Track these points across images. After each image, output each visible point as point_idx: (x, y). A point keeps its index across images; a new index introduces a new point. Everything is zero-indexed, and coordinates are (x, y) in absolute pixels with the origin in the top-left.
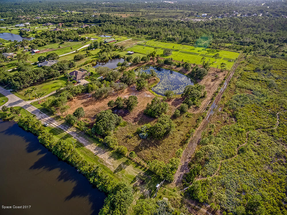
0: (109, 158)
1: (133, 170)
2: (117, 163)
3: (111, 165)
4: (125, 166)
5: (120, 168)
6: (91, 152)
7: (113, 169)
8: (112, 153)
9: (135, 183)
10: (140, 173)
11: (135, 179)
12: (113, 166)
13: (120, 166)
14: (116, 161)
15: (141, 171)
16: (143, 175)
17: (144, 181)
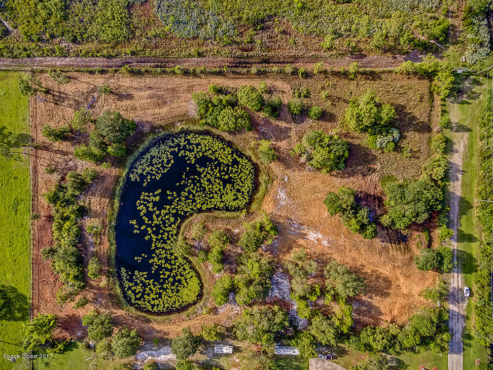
0: (457, 152)
1: (452, 112)
2: (456, 137)
3: (464, 141)
4: (454, 125)
5: (461, 128)
6: (462, 180)
7: (466, 135)
8: (447, 155)
9: (467, 100)
10: (452, 102)
11: (463, 103)
12: (462, 138)
13: (457, 131)
14: (455, 140)
15: (447, 104)
16: (451, 98)
17: (458, 93)
